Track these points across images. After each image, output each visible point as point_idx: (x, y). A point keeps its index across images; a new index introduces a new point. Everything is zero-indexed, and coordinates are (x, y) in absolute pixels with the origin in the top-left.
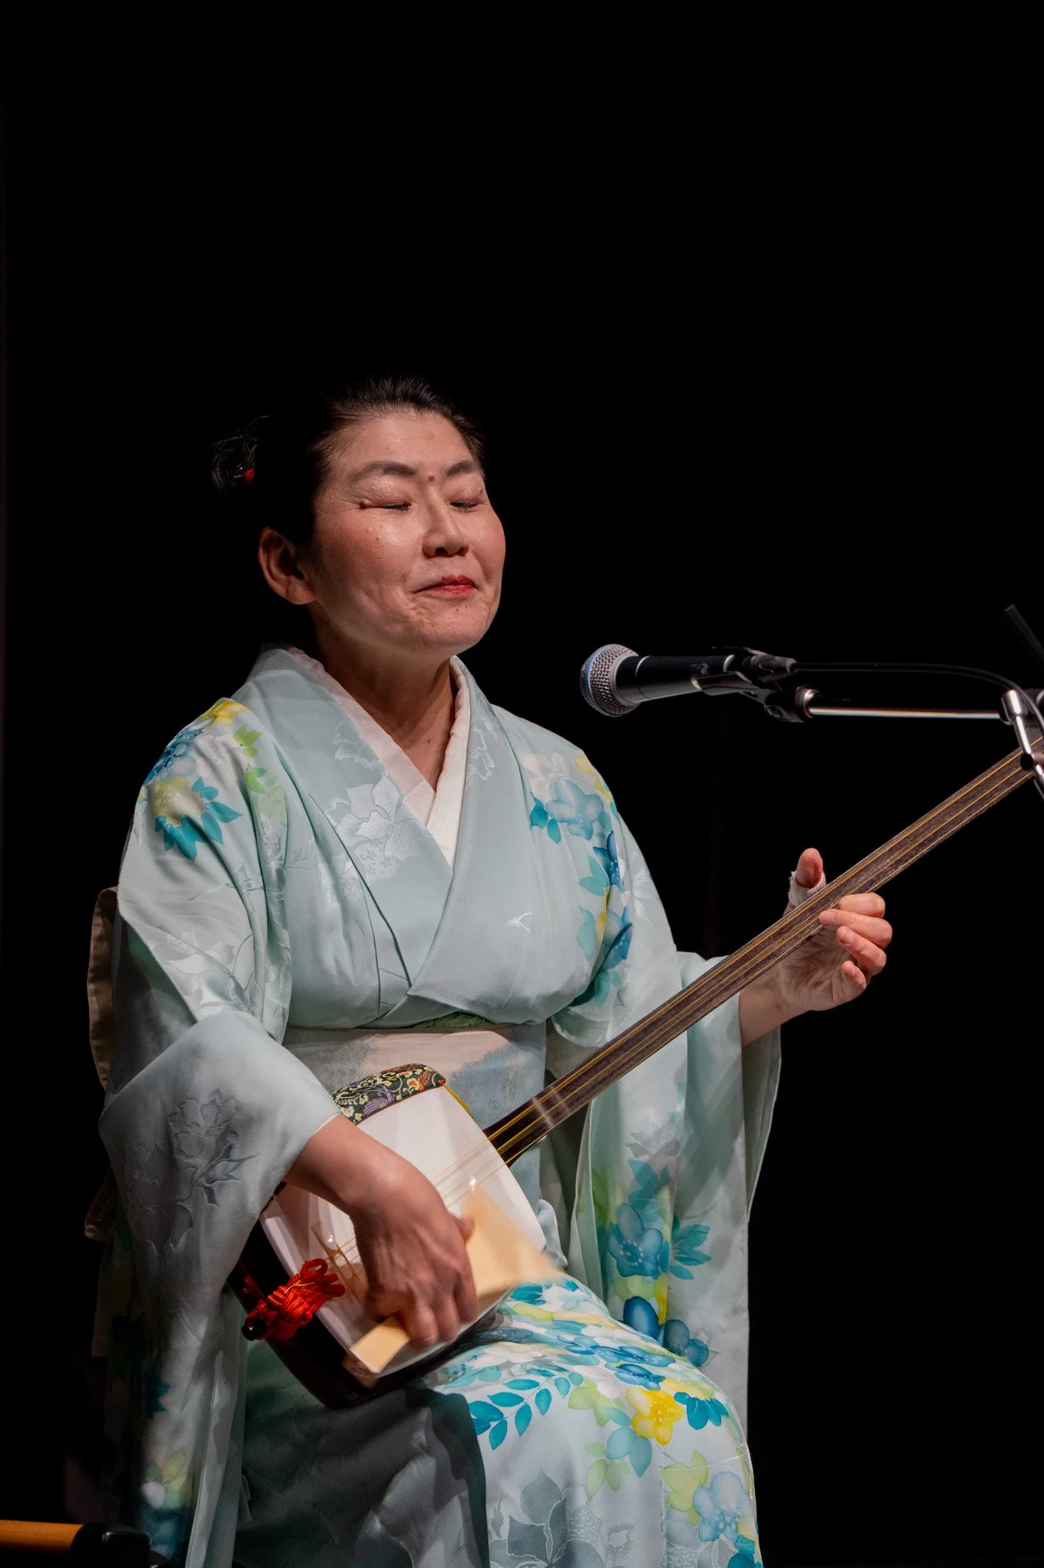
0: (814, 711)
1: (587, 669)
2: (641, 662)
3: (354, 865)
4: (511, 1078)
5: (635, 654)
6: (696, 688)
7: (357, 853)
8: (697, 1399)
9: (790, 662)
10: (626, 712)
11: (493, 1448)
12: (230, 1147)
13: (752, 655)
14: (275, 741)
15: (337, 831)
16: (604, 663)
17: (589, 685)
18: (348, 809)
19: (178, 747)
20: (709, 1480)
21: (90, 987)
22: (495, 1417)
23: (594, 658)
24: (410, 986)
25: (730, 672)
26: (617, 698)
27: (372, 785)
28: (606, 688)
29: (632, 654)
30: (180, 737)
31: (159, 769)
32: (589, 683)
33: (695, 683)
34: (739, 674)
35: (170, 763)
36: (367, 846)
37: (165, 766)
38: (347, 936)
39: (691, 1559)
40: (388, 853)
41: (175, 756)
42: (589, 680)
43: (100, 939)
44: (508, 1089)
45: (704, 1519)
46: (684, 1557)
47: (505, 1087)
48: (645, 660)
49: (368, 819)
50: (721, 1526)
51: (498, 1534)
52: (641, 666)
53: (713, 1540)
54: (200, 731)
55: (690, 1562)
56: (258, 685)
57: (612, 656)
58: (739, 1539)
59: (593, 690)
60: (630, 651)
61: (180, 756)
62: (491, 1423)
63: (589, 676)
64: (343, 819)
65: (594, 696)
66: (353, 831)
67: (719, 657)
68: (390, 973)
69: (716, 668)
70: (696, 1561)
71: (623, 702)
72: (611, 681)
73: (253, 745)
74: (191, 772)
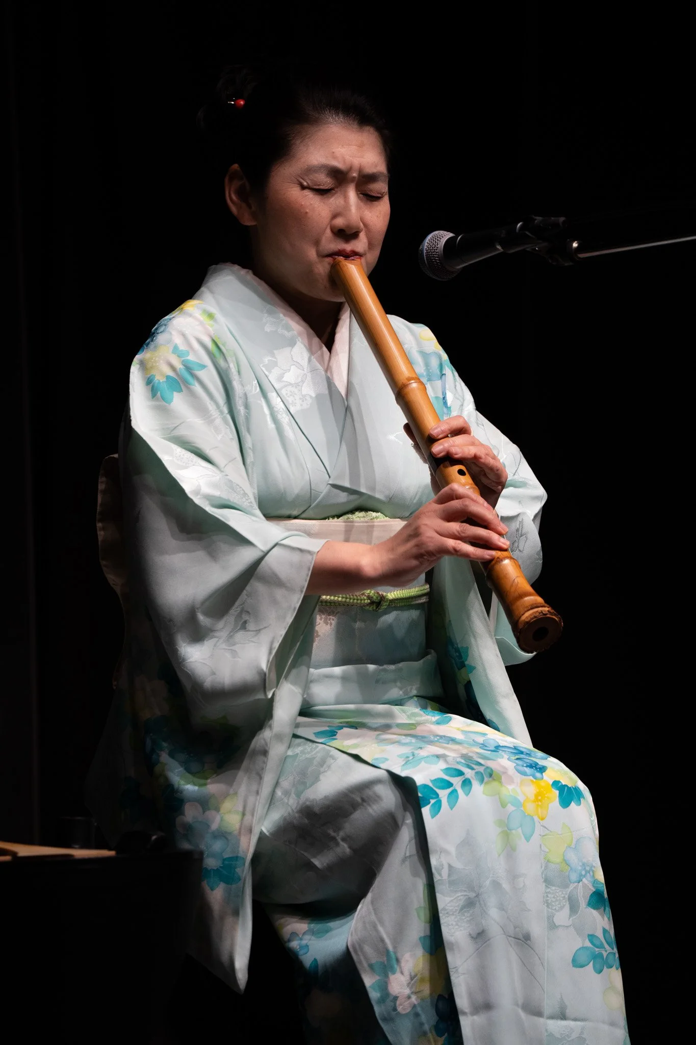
0: (582, 256)
1: (423, 247)
2: (459, 238)
3: (282, 401)
5: (453, 235)
6: (498, 249)
7: (283, 392)
8: (566, 786)
9: (562, 219)
10: (453, 276)
11: (432, 818)
12: (245, 622)
13: (536, 220)
14: (224, 318)
15: (269, 378)
16: (434, 243)
17: (425, 258)
18: (275, 364)
19: (159, 328)
20: (574, 842)
22: (434, 796)
23: (427, 240)
24: (330, 477)
25: (521, 233)
27: (291, 348)
28: (437, 258)
29: (451, 235)
31: (147, 344)
33: (499, 247)
34: (527, 233)
35: (154, 338)
36: (290, 388)
39: (563, 895)
40: (304, 393)
41: (158, 333)
42: (425, 254)
45: (571, 869)
46: (557, 894)
48: (463, 237)
49: (290, 370)
50: (583, 873)
51: (440, 875)
52: (459, 240)
53: (579, 883)
54: (173, 318)
55: (562, 897)
57: (438, 239)
58: (595, 882)
59: (427, 261)
60: (450, 233)
61: (161, 332)
62: (431, 800)
63: (425, 252)
64: (273, 370)
66: (280, 378)
67: (513, 225)
69: (511, 232)
70: (567, 896)
71: (450, 268)
72: (439, 253)
73: (211, 322)
74: (169, 341)
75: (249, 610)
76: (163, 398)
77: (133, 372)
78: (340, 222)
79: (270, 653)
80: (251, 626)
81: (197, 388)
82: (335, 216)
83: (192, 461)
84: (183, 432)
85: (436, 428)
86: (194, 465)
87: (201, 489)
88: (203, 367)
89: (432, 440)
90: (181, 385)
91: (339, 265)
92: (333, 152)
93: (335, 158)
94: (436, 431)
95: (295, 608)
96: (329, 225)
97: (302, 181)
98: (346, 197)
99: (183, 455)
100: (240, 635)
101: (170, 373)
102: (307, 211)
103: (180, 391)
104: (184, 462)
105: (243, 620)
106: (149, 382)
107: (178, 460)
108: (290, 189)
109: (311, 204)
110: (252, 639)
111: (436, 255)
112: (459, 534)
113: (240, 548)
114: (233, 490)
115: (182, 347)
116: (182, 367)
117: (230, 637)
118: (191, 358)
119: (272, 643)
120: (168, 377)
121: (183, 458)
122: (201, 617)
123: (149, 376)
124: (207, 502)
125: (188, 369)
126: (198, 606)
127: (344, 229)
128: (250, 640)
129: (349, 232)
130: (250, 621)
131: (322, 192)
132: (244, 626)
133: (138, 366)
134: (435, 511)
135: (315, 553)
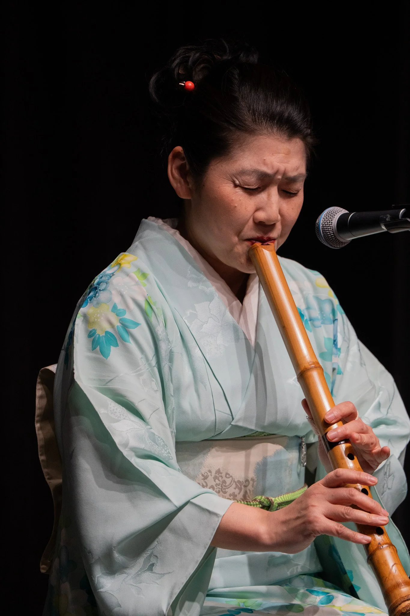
1: (320, 221)
2: (351, 215)
3: (200, 349)
4: (289, 465)
5: (347, 212)
6: (383, 229)
7: (202, 342)
10: (343, 246)
12: (153, 565)
14: (155, 277)
15: (190, 329)
16: (329, 218)
17: (321, 231)
19: (101, 284)
21: (37, 425)
23: (323, 215)
24: (233, 419)
25: (403, 219)
26: (337, 238)
27: (209, 302)
28: (331, 232)
29: (344, 211)
30: (101, 278)
31: (91, 299)
32: (321, 230)
33: (383, 227)
34: (408, 220)
35: (97, 295)
36: (207, 338)
37: (95, 297)
38: (197, 391)
40: (219, 342)
41: (100, 290)
42: (321, 228)
43: (41, 397)
44: (288, 471)
47: (286, 470)
48: (354, 214)
49: (207, 322)
52: (351, 218)
54: (113, 274)
56: (141, 243)
57: (333, 214)
59: (323, 234)
60: (344, 210)
61: (103, 290)
63: (321, 226)
64: (193, 322)
65: (325, 237)
66: (199, 329)
67: (397, 211)
68: (222, 412)
69: (395, 217)
71: (341, 240)
72: (333, 228)
73: (144, 281)
74: (110, 300)
75: (158, 555)
76: (102, 353)
77: (77, 324)
78: (261, 216)
79: (171, 597)
80: (157, 569)
81: (132, 345)
82: (257, 210)
83: (123, 415)
84: (116, 385)
85: (330, 414)
86: (124, 419)
87: (129, 443)
88: (137, 324)
89: (327, 425)
90: (118, 341)
91: (257, 250)
92: (265, 160)
93: (265, 164)
94: (330, 416)
95: (197, 561)
96: (252, 216)
97: (236, 180)
98: (269, 196)
99: (117, 409)
100: (147, 575)
101: (108, 328)
102: (236, 205)
103: (117, 345)
104: (117, 416)
105: (151, 563)
106: (91, 335)
107: (112, 413)
108: (224, 185)
109: (240, 200)
110: (157, 582)
111: (330, 229)
112: (344, 515)
113: (156, 499)
114: (155, 442)
115: (120, 307)
116: (119, 324)
117: (138, 575)
118: (127, 316)
119: (173, 588)
120: (107, 332)
121: (116, 412)
122: (117, 555)
123: (91, 329)
124: (133, 454)
125: (125, 327)
126: (115, 545)
127: (265, 222)
128: (155, 581)
129: (267, 223)
130: (157, 564)
131: (251, 192)
132: (151, 568)
133: (82, 318)
134: (323, 494)
135: (221, 516)
